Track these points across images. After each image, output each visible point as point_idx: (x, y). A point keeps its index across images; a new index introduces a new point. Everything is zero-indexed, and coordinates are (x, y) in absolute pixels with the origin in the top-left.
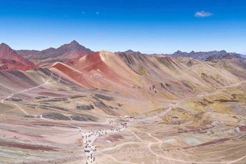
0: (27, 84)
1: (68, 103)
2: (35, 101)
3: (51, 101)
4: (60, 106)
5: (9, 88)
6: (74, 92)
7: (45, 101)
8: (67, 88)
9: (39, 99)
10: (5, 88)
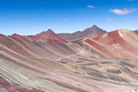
0: (69, 52)
1: (100, 67)
2: (76, 64)
3: (87, 64)
4: (95, 69)
5: (58, 54)
6: (102, 59)
7: (83, 64)
8: (97, 56)
9: (79, 62)
10: (55, 54)
